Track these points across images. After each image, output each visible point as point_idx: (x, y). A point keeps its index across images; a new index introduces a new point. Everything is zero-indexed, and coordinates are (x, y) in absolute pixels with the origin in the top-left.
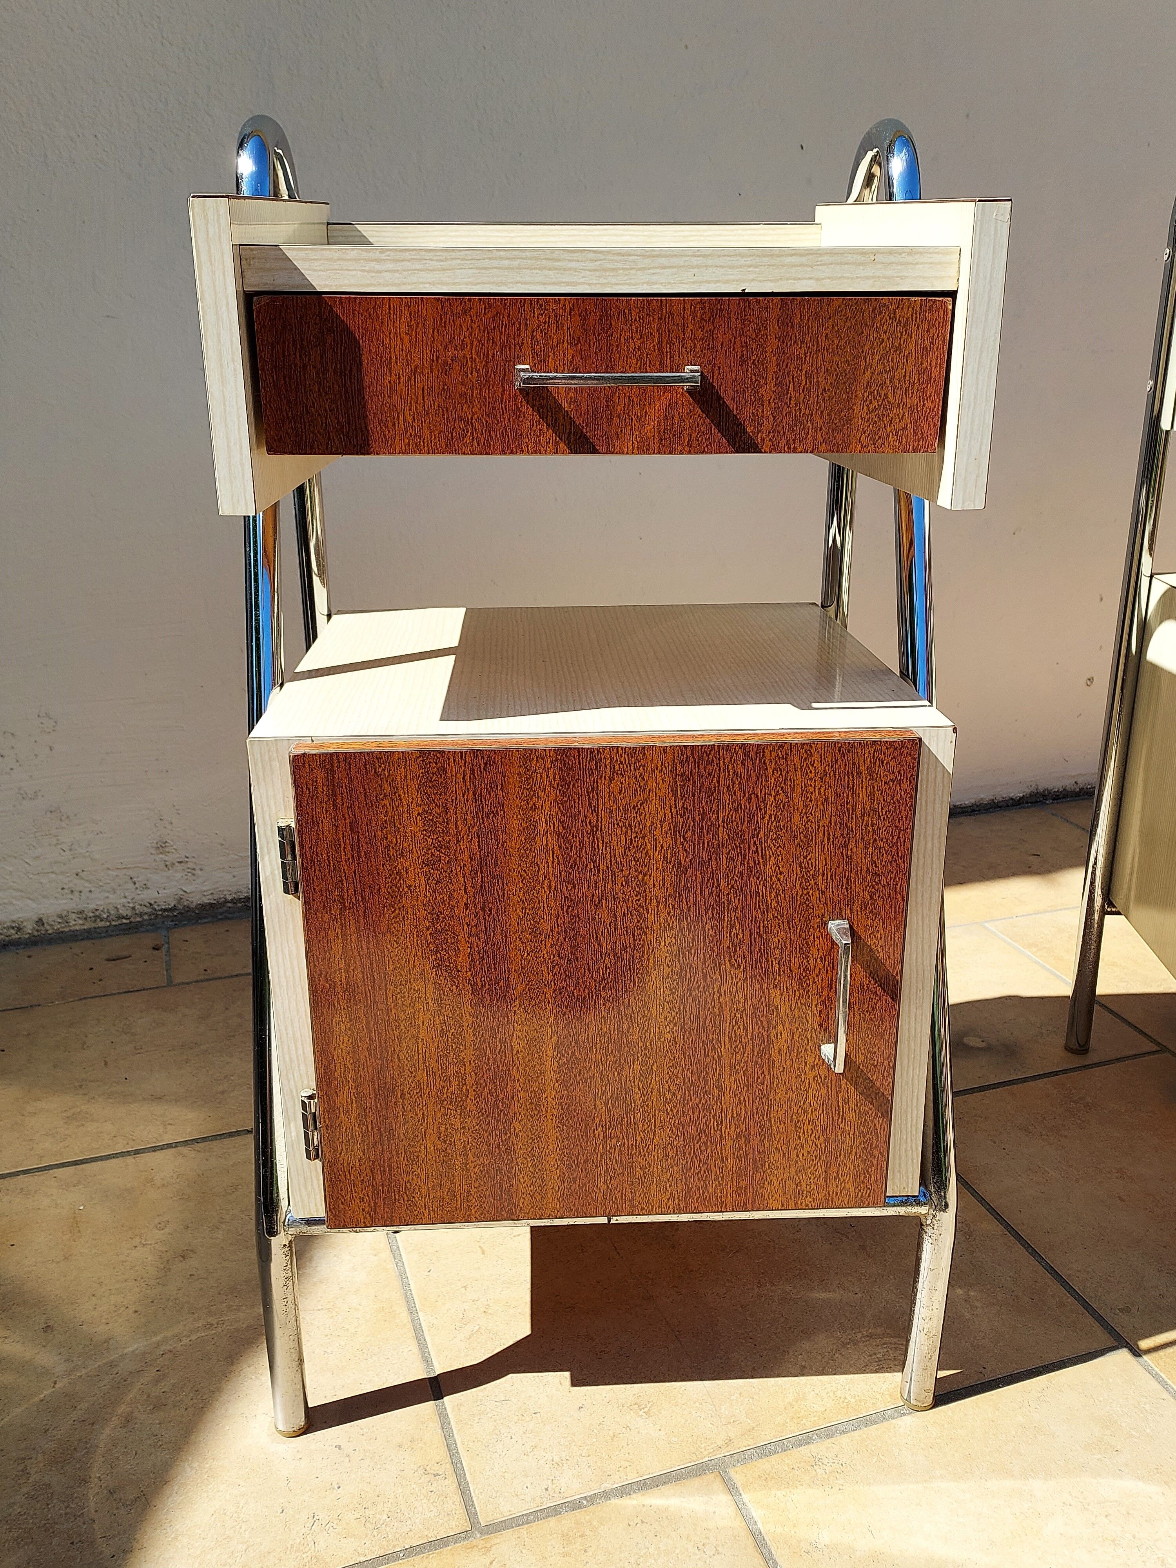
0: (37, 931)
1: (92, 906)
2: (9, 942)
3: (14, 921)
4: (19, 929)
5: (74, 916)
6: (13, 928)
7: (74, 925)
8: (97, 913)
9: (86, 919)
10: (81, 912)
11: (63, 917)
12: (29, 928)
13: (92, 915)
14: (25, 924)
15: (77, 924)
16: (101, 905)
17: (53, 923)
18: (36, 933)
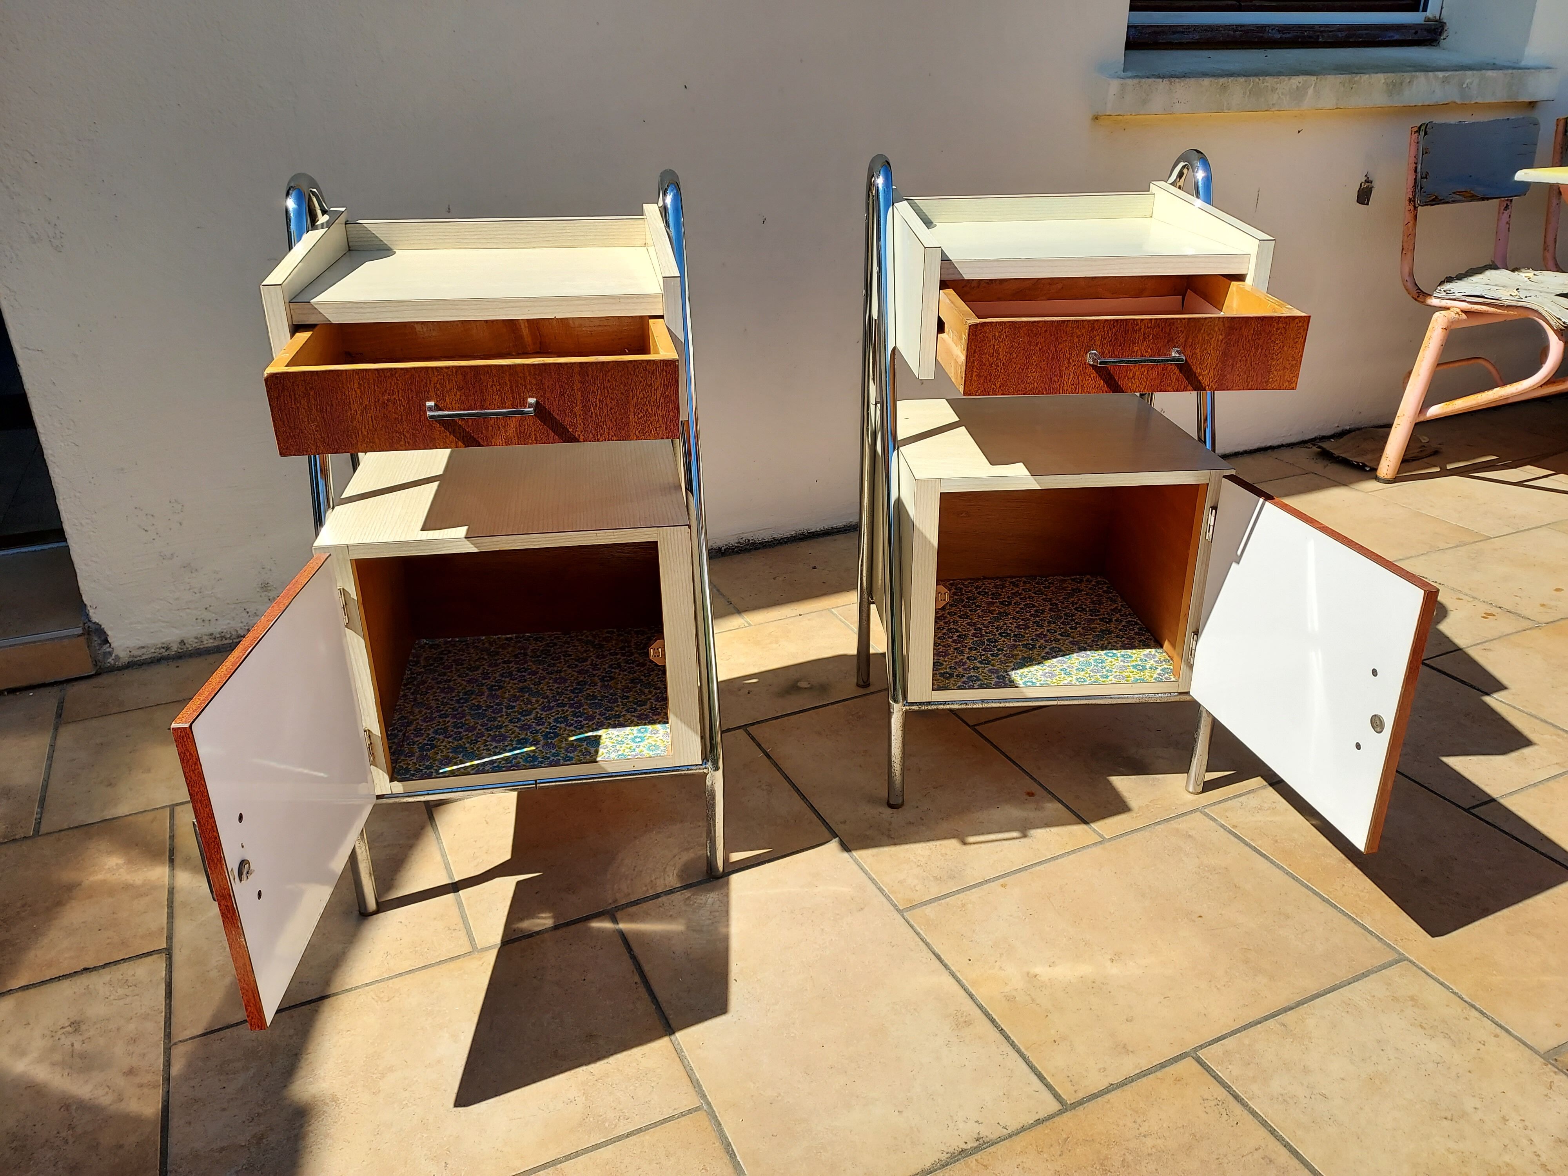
0: (181, 649)
1: (219, 630)
2: (161, 658)
3: (164, 643)
4: (168, 649)
5: (206, 637)
6: (163, 648)
7: (207, 643)
8: (223, 634)
9: (215, 639)
10: (211, 634)
11: (199, 639)
12: (175, 647)
13: (219, 636)
14: (172, 645)
15: (209, 643)
16: (225, 629)
17: (191, 643)
18: (180, 651)
